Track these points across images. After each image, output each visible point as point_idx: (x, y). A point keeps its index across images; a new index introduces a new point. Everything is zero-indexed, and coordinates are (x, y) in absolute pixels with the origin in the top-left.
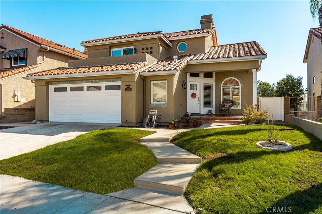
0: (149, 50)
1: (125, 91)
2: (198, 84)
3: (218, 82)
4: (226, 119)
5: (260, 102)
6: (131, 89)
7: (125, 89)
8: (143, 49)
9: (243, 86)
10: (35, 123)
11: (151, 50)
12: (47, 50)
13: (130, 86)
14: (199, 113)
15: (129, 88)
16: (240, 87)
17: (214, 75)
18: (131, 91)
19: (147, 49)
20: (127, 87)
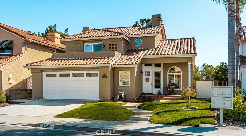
0: (115, 46)
1: (102, 77)
2: (151, 71)
3: (165, 70)
4: (170, 97)
5: (197, 85)
6: (106, 76)
7: (102, 76)
8: (110, 45)
9: (183, 73)
10: (34, 100)
11: (116, 46)
12: (30, 42)
13: (106, 74)
14: (151, 93)
15: (105, 75)
16: (181, 74)
17: (162, 65)
18: (106, 77)
19: (113, 45)
20: (104, 75)
